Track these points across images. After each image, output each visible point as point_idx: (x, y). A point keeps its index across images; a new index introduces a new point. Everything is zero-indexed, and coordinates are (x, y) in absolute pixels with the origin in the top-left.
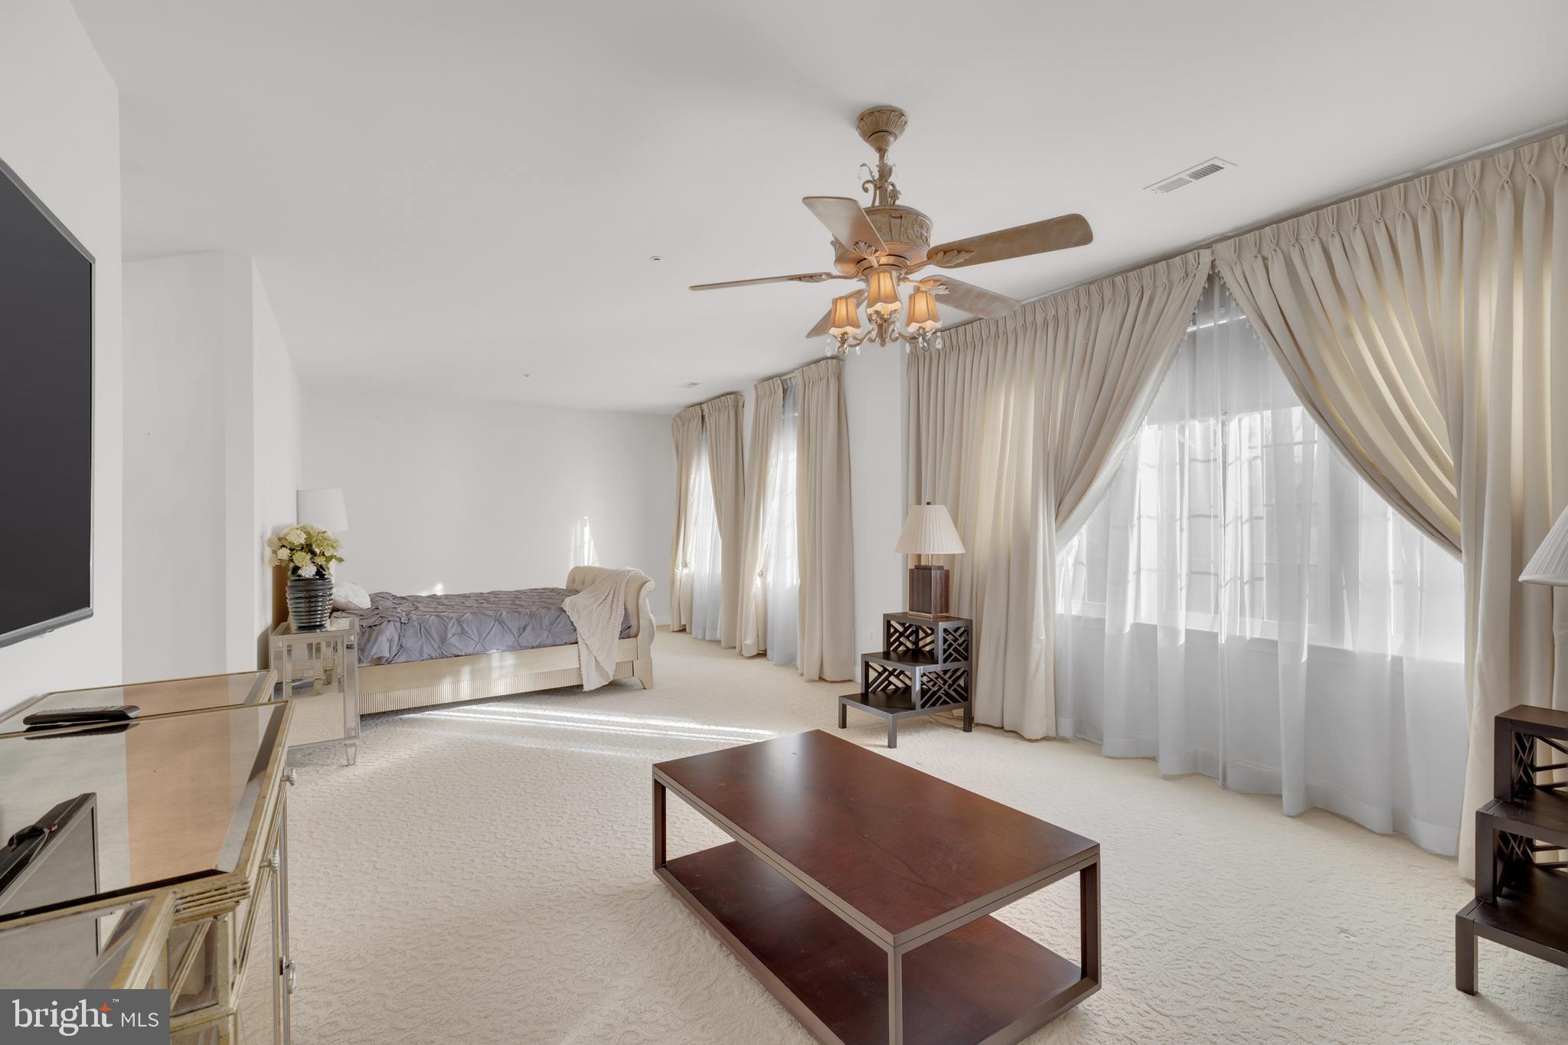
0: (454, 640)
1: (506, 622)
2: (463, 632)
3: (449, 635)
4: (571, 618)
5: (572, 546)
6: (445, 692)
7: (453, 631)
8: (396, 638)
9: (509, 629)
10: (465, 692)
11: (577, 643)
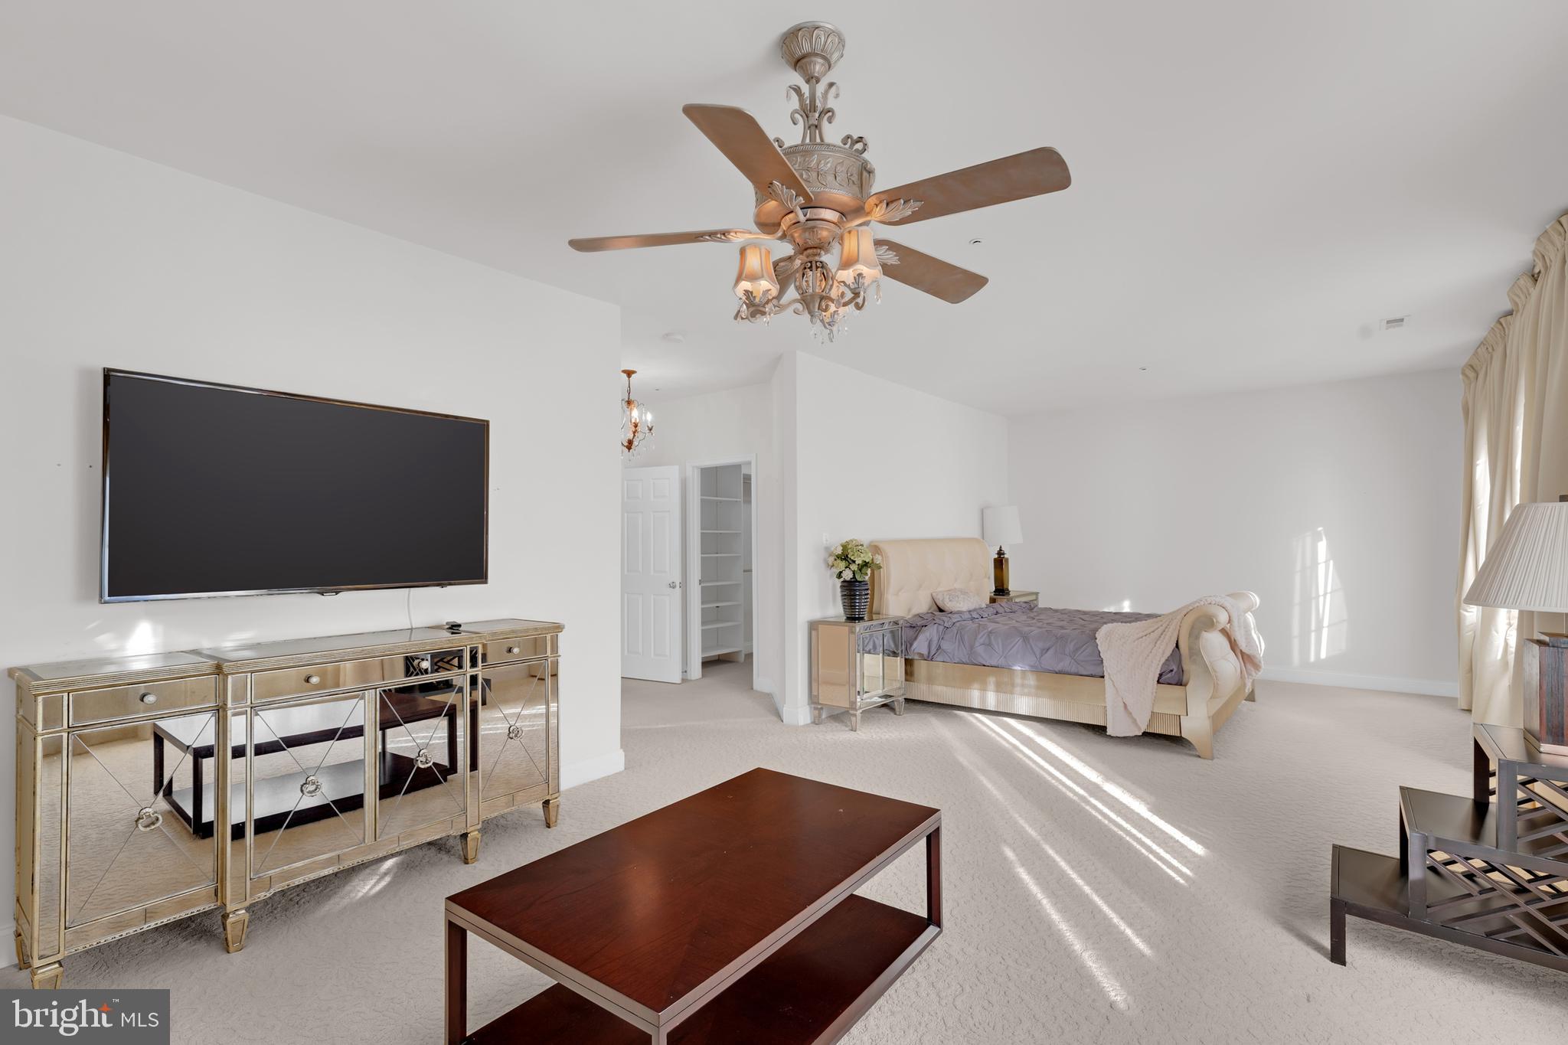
0: (980, 650)
1: (1031, 640)
2: (990, 644)
3: (977, 644)
4: (1099, 647)
5: (1298, 567)
6: (974, 698)
7: (982, 641)
8: (935, 639)
9: (1032, 649)
10: (991, 703)
11: (1103, 677)
